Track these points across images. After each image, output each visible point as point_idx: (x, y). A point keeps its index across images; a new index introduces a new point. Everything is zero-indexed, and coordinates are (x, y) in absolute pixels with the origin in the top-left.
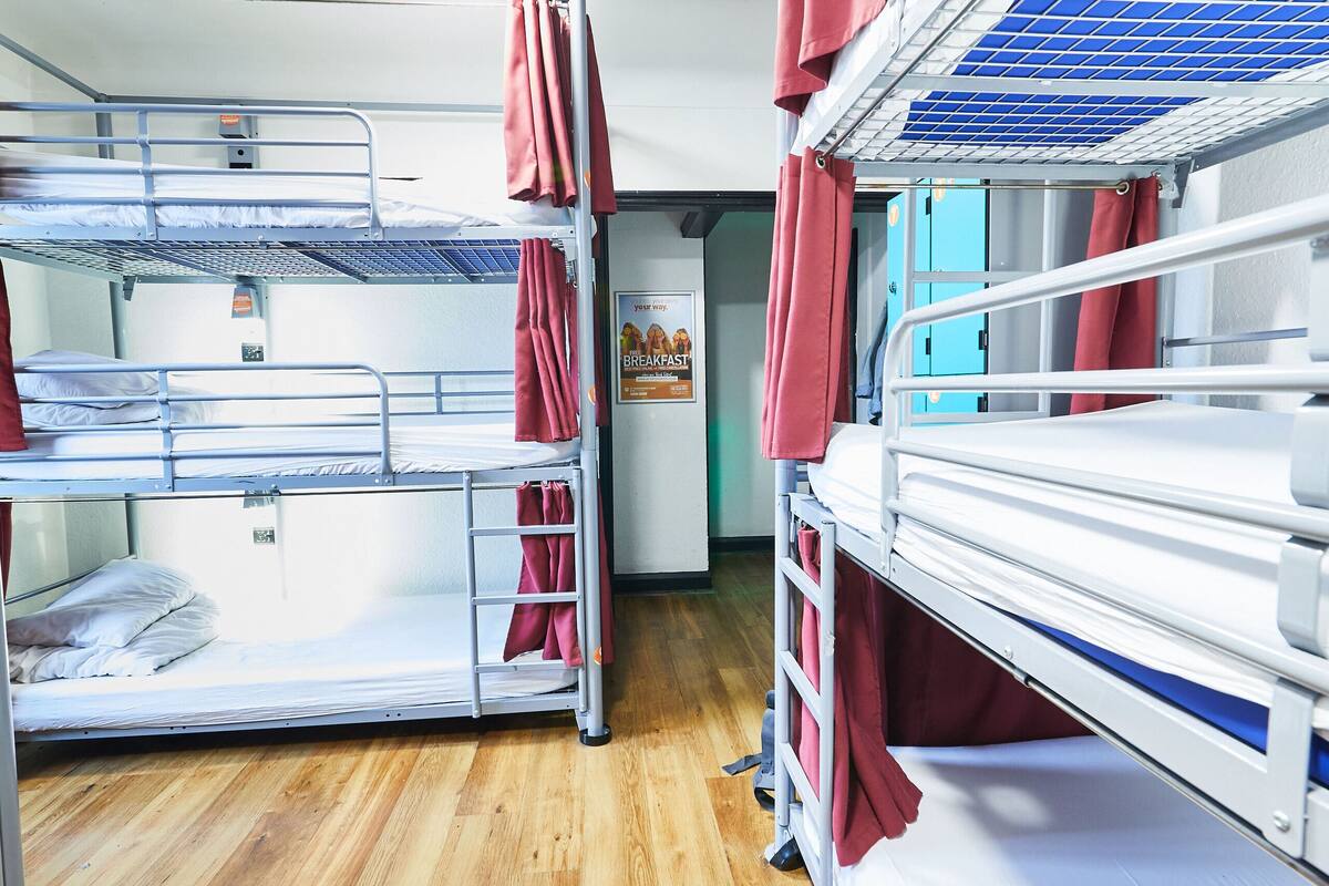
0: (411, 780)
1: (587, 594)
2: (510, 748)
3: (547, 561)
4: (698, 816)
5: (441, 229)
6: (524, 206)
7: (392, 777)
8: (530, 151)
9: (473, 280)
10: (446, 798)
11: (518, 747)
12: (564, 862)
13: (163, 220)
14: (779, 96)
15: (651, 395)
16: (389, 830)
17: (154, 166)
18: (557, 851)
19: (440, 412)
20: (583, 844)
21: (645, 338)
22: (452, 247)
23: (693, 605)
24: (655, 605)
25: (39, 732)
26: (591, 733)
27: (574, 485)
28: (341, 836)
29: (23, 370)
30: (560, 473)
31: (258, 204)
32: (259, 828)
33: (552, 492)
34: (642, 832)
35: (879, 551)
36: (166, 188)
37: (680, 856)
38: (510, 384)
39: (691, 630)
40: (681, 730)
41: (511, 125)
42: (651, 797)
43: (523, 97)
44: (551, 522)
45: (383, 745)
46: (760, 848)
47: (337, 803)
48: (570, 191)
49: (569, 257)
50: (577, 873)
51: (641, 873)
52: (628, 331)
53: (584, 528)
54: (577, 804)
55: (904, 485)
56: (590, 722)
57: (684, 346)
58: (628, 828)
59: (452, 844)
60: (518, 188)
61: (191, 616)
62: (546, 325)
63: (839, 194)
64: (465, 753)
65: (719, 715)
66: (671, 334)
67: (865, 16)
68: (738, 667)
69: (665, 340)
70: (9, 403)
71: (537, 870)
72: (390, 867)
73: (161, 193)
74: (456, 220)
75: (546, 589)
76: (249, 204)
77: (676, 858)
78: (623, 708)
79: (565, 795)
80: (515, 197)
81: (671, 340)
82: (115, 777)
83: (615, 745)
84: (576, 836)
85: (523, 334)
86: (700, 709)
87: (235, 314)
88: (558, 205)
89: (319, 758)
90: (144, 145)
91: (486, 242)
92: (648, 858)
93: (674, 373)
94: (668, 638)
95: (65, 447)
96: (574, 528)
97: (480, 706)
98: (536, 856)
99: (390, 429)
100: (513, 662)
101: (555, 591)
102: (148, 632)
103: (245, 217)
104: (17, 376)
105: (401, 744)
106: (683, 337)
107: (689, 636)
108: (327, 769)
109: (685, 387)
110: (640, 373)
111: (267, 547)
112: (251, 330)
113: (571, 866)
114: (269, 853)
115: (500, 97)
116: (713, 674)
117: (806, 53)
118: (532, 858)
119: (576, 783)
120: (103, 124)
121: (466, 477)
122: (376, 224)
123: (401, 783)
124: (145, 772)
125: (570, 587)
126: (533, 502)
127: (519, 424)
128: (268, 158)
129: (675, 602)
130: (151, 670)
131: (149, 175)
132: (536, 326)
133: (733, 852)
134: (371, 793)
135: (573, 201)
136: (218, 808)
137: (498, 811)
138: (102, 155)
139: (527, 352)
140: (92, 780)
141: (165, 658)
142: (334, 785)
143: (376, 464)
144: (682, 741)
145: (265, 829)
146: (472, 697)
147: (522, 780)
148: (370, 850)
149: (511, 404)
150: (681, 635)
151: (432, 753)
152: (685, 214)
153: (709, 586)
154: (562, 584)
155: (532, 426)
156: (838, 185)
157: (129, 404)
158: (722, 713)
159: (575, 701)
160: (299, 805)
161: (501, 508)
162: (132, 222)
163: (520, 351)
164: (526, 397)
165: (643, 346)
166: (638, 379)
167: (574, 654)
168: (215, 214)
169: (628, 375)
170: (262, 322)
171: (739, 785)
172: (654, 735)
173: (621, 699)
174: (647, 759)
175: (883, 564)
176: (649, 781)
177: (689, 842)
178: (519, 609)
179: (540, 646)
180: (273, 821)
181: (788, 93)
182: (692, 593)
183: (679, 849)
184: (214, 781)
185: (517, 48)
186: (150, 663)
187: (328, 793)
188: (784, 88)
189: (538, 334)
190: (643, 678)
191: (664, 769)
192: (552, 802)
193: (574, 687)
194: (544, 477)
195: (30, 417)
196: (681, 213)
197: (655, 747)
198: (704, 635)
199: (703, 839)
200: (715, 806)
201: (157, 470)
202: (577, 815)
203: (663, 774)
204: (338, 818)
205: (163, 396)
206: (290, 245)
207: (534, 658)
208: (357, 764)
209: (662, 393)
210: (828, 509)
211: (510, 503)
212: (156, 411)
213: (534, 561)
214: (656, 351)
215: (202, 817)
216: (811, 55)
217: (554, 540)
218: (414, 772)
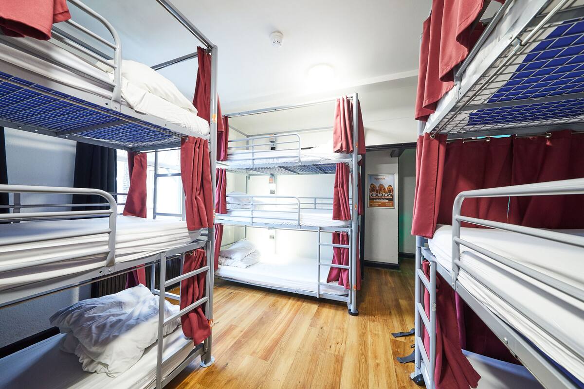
0: (299, 312)
1: (352, 267)
2: (327, 309)
3: (340, 256)
4: (386, 352)
5: (315, 161)
6: (338, 154)
7: (295, 309)
8: (340, 139)
9: (326, 173)
10: (307, 320)
11: (329, 310)
12: (339, 352)
13: (255, 163)
14: (417, 117)
15: (379, 206)
16: (292, 325)
17: (254, 151)
18: (337, 347)
19: (315, 209)
20: (345, 349)
21: (377, 188)
22: (320, 166)
23: (392, 274)
24: (378, 272)
25: (224, 277)
26: (352, 311)
27: (349, 233)
28: (280, 323)
29: (227, 196)
30: (345, 230)
31: (273, 158)
32: (262, 314)
33: (343, 235)
34: (365, 351)
35: (452, 278)
36: (256, 156)
37: (378, 365)
38: (332, 201)
39: (390, 283)
40: (383, 318)
41: (335, 133)
42: (370, 340)
43: (339, 125)
44: (342, 244)
45: (294, 299)
46: (409, 373)
47: (280, 313)
48: (351, 149)
49: (351, 168)
50: (342, 357)
51: (363, 366)
52: (372, 186)
53: (352, 247)
54: (345, 334)
55: (462, 255)
56: (352, 307)
57: (391, 190)
58: (360, 348)
59: (307, 335)
60: (336, 150)
61: (255, 255)
62: (343, 187)
63: (440, 145)
64: (315, 307)
65: (397, 316)
66: (386, 187)
67: (447, 89)
68: (406, 300)
69: (384, 189)
70: (225, 203)
71: (330, 352)
72: (291, 336)
73: (255, 157)
74: (319, 159)
75: (340, 263)
76: (272, 158)
77: (376, 364)
78: (363, 305)
79: (341, 329)
80: (335, 152)
81: (386, 189)
82: (236, 291)
83: (360, 317)
84: (343, 345)
85: (336, 189)
86: (390, 312)
87: (269, 183)
88: (348, 153)
89: (278, 299)
90: (253, 147)
91: (328, 164)
92: (366, 361)
93: (387, 199)
94: (382, 285)
95: (233, 213)
96: (349, 246)
97: (319, 294)
98: (330, 347)
99: (300, 214)
100: (329, 284)
101: (342, 265)
102: (246, 258)
103: (271, 161)
104: (227, 198)
105: (298, 300)
106: (391, 188)
107: (389, 285)
108: (279, 302)
109: (391, 204)
110: (376, 199)
111: (272, 240)
112: (273, 187)
113: (341, 354)
114: (263, 322)
115: (333, 125)
116: (397, 300)
117: (426, 103)
118: (329, 347)
119: (346, 326)
120: (248, 142)
121: (319, 228)
122: (300, 161)
123: (297, 311)
124: (242, 292)
125: (347, 264)
126: (337, 237)
127: (334, 215)
128: (278, 147)
129: (386, 273)
130: (245, 267)
131: (253, 153)
132: (340, 187)
133: (398, 370)
134: (289, 312)
135: (352, 152)
136: (255, 305)
137: (321, 328)
138: (247, 149)
139: (337, 194)
140: (232, 291)
141: (248, 265)
142: (280, 307)
143: (296, 223)
144: (383, 322)
145: (263, 315)
146: (317, 291)
147: (330, 321)
148: (286, 329)
149: (332, 207)
150: (386, 284)
151: (306, 305)
152: (391, 151)
153: (398, 269)
154: (345, 263)
155: (337, 216)
156: (440, 142)
157: (245, 204)
158: (399, 316)
159: (347, 300)
160: (272, 311)
161: (328, 238)
162: (249, 164)
163: (335, 194)
164: (336, 207)
165: (377, 190)
166: (375, 201)
167: (347, 285)
168: (265, 161)
169: (372, 199)
170: (275, 184)
171: (403, 345)
172: (373, 317)
173: (363, 302)
174: (370, 325)
175: (453, 283)
176: (369, 333)
177: (382, 360)
178: (332, 268)
179: (338, 280)
180: (266, 313)
181: (420, 116)
182: (392, 270)
183: (378, 361)
184: (255, 298)
185: (337, 113)
186: (245, 266)
187: (279, 309)
188: (418, 114)
189: (340, 189)
190: (372, 296)
191: (376, 330)
192: (337, 330)
193: (347, 295)
194: (341, 230)
195: (228, 206)
196: (390, 151)
197: (373, 322)
198: (395, 286)
199: (387, 361)
200: (392, 350)
201: (249, 220)
202: (345, 337)
203: (375, 332)
204: (280, 317)
205: (252, 203)
206: (281, 167)
207: (336, 284)
208: (287, 303)
209: (383, 205)
210: (434, 256)
211: (330, 237)
212: (250, 206)
213: (336, 255)
214: (381, 192)
215: (251, 307)
216: (427, 104)
217: (343, 249)
218: (300, 310)
